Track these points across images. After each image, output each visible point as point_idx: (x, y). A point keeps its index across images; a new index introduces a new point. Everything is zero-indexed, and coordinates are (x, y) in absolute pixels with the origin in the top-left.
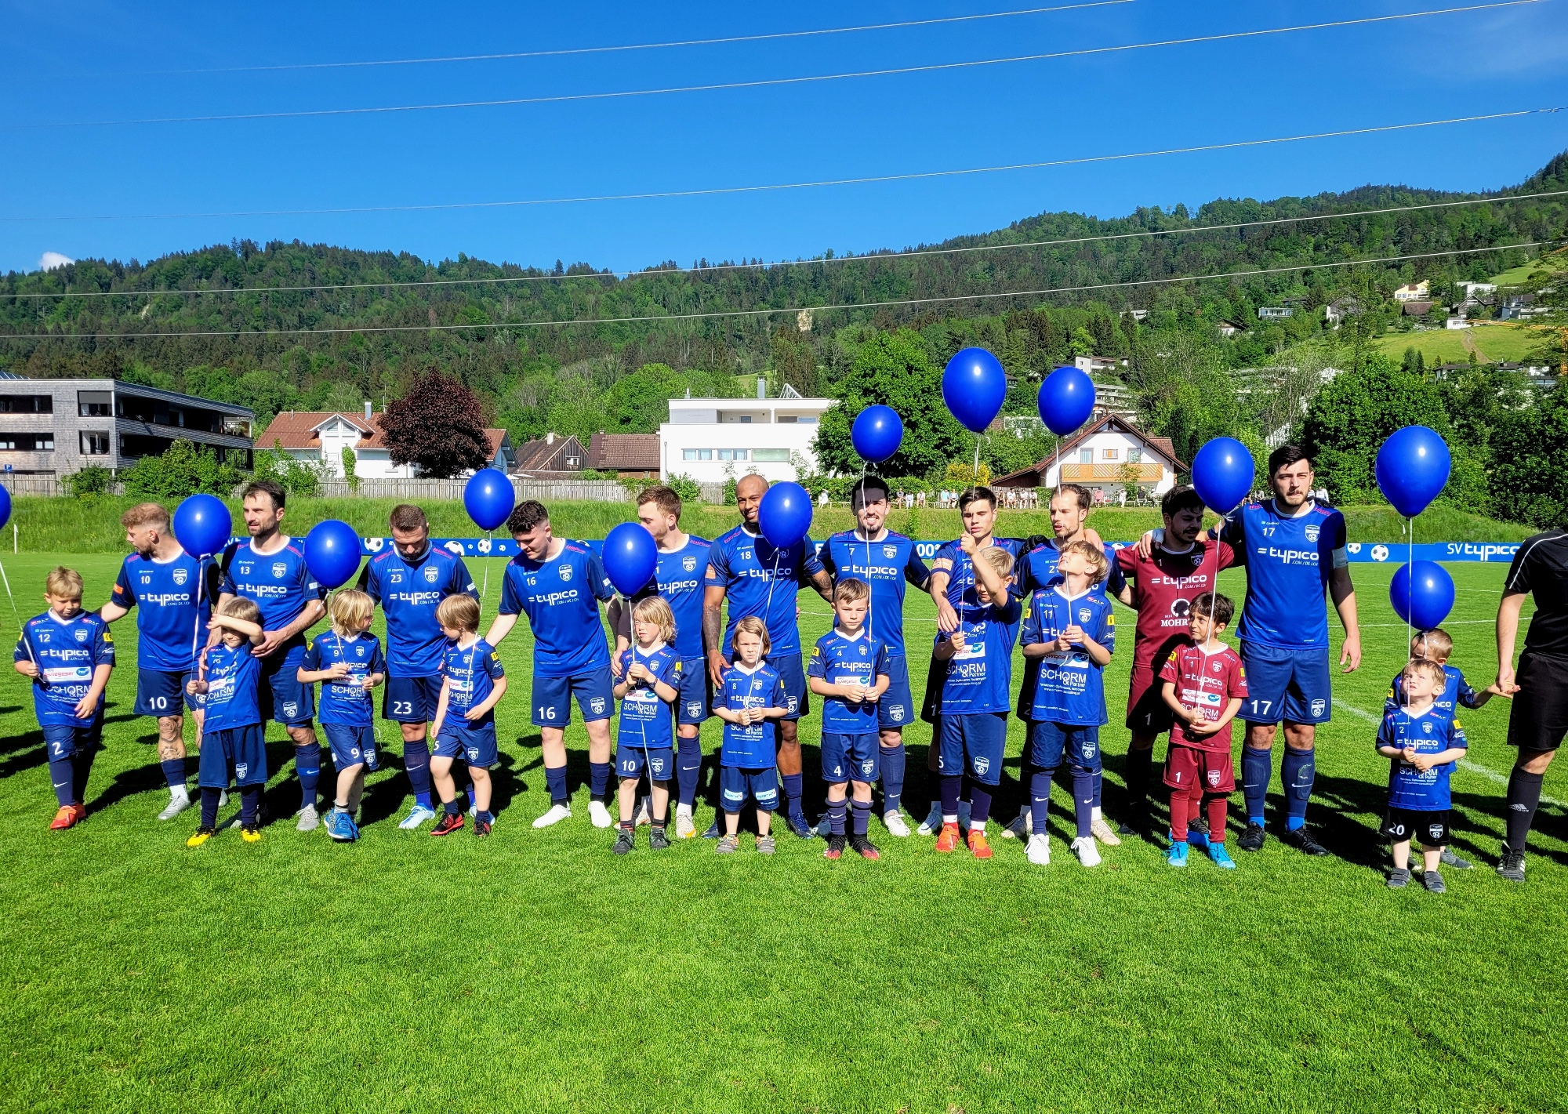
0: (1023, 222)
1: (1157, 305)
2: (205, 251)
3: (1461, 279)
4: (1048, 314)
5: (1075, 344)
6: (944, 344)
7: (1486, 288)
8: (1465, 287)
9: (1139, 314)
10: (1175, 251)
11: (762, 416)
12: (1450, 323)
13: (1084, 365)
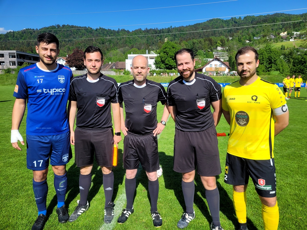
0: (209, 20)
1: (234, 36)
3: (294, 31)
4: (212, 38)
5: (218, 44)
6: (192, 44)
7: (298, 33)
8: (294, 33)
12: (291, 40)
13: (219, 48)
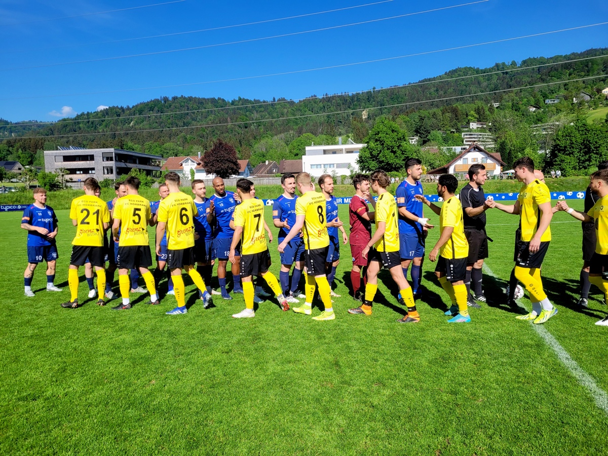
0: (450, 72)
1: (503, 101)
2: (151, 101)
4: (459, 107)
5: (470, 118)
6: (417, 120)
9: (496, 105)
10: (511, 79)
11: (340, 151)
13: (474, 126)
